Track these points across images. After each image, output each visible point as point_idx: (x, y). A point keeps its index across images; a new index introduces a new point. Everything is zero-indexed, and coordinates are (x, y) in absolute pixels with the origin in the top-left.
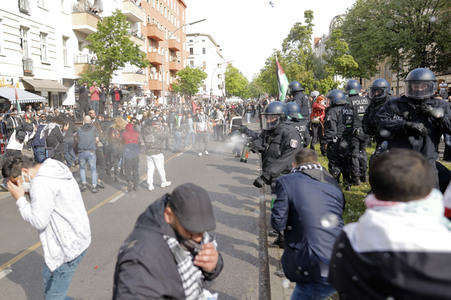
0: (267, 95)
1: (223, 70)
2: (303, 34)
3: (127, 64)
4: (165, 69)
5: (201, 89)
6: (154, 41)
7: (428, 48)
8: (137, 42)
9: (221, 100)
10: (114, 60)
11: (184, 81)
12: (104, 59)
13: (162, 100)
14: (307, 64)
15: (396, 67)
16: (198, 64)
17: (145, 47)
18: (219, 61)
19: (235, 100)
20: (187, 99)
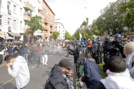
0: (76, 39)
1: (64, 32)
2: (86, 24)
3: (38, 30)
4: (49, 31)
5: (58, 37)
7: (117, 29)
8: (41, 24)
9: (64, 40)
10: (35, 29)
11: (54, 35)
12: (32, 28)
13: (48, 40)
14: (87, 32)
15: (109, 33)
16: (58, 30)
17: (44, 25)
18: (64, 30)
19: (67, 40)
20: (54, 40)
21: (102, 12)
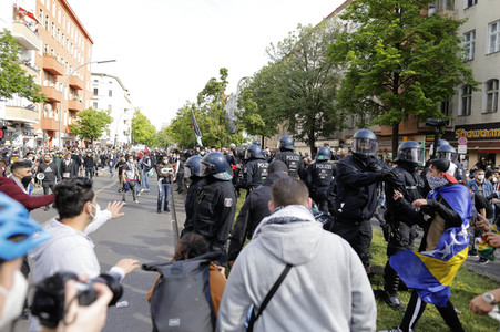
1: (130, 116)
3: (15, 96)
4: (63, 108)
5: (105, 133)
6: (51, 74)
8: (29, 72)
9: (125, 147)
11: (86, 123)
13: (57, 142)
16: (102, 107)
17: (40, 80)
18: (126, 105)
20: (87, 143)
21: (271, 53)
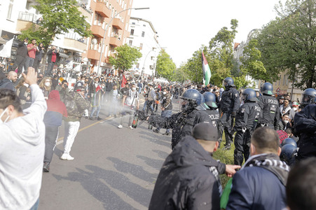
0: (190, 81)
1: (156, 53)
2: (227, 38)
3: (71, 31)
4: (105, 43)
5: (134, 66)
6: (100, 16)
8: (83, 13)
9: (150, 78)
10: (59, 25)
11: (121, 56)
12: (50, 20)
13: (97, 69)
14: (227, 62)
15: (292, 78)
16: (136, 44)
17: (91, 20)
18: (155, 45)
19: (162, 80)
20: (120, 73)
21: (280, 10)
